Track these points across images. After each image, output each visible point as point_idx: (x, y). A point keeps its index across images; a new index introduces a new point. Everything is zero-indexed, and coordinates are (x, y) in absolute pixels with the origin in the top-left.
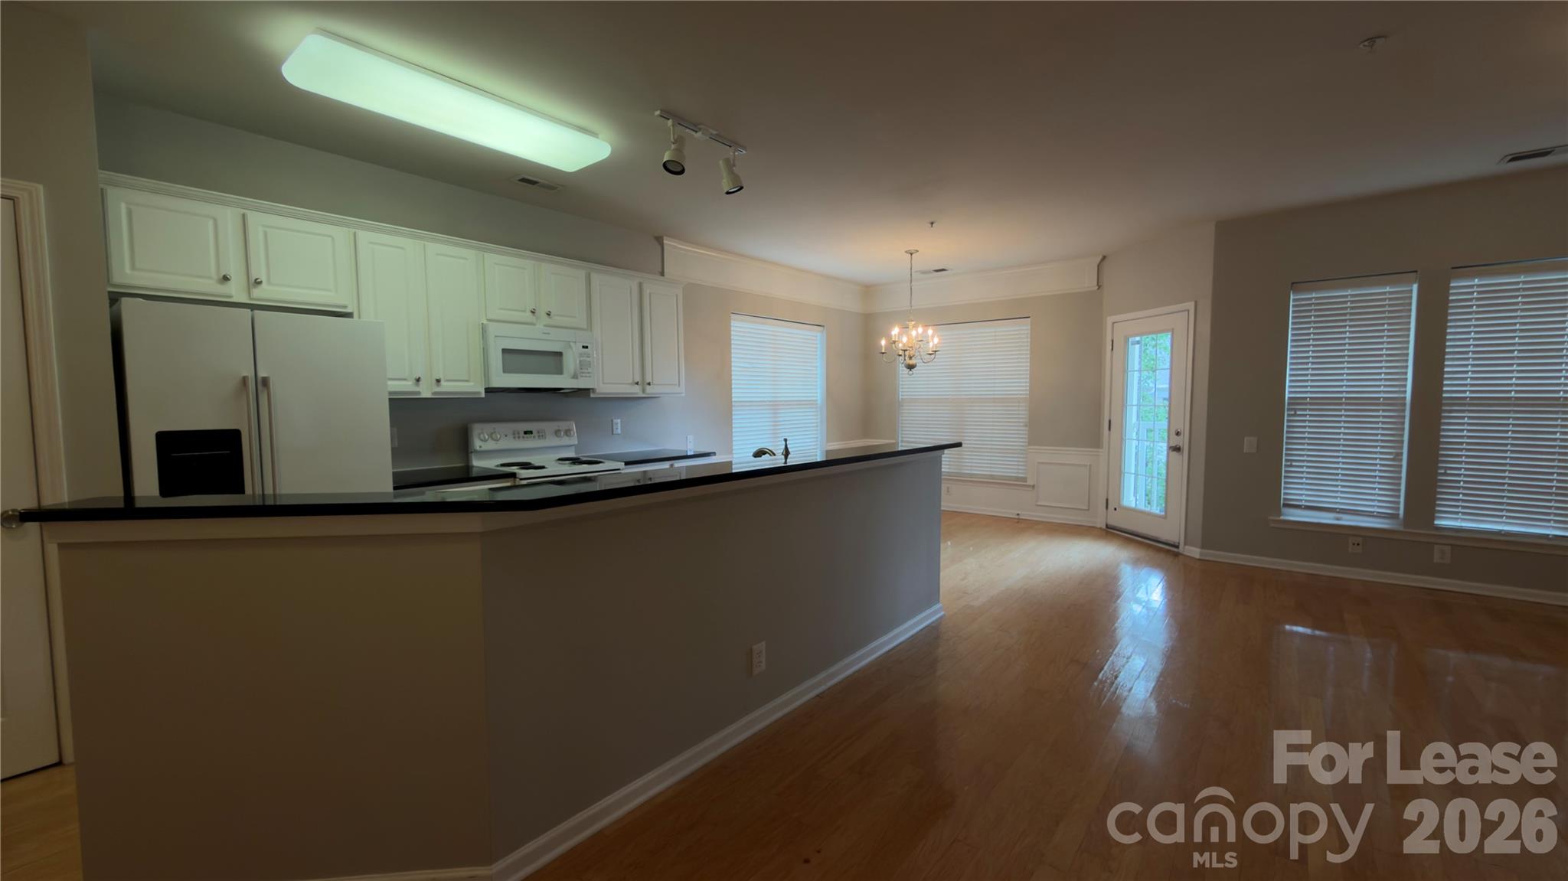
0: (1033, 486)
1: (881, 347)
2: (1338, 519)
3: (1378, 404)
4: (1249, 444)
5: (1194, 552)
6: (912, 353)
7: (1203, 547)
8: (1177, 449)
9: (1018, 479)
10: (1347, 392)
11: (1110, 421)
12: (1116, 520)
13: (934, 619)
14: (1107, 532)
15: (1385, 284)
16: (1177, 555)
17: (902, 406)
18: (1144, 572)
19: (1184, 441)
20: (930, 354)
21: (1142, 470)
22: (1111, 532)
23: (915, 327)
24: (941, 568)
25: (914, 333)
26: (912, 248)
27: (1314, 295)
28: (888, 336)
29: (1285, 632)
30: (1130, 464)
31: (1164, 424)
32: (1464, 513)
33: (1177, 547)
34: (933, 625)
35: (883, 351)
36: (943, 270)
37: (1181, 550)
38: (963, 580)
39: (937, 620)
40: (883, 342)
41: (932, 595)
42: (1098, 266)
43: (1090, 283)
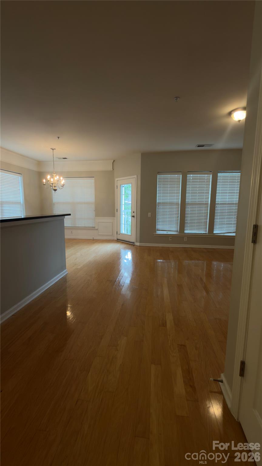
0: (97, 229)
1: (44, 182)
2: (167, 233)
3: (174, 204)
4: (149, 214)
5: (138, 244)
6: (55, 185)
7: (140, 243)
8: (133, 216)
9: (93, 227)
10: (169, 201)
11: (117, 209)
12: (120, 237)
13: (64, 275)
14: (117, 241)
15: (176, 174)
16: (134, 245)
17: (55, 205)
18: (127, 250)
19: (135, 214)
20: (62, 186)
21: (126, 223)
22: (118, 241)
23: (56, 176)
24: (66, 259)
25: (56, 179)
26: (53, 147)
27: (162, 176)
28: (46, 179)
29: (158, 261)
30: (123, 221)
31: (130, 211)
32: (189, 229)
33: (134, 243)
34: (64, 277)
35: (44, 184)
36: (66, 158)
37: (135, 244)
38: (75, 260)
39: (65, 275)
40: (44, 181)
41: (63, 267)
42: (113, 163)
43: (110, 168)
